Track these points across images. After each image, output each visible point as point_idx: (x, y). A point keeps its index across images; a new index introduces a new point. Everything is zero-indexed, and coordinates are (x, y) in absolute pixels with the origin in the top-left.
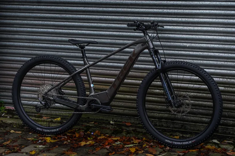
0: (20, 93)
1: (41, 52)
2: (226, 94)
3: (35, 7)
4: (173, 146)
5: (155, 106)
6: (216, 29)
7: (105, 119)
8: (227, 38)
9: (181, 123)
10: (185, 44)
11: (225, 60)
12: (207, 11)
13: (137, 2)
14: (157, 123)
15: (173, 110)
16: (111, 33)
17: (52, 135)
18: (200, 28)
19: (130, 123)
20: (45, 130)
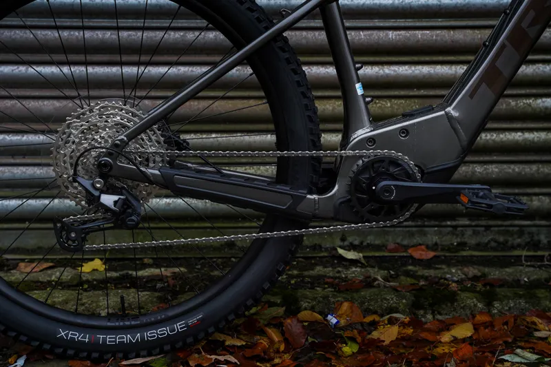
14: (542, 237)
17: (150, 355)
19: (428, 247)
20: (110, 339)
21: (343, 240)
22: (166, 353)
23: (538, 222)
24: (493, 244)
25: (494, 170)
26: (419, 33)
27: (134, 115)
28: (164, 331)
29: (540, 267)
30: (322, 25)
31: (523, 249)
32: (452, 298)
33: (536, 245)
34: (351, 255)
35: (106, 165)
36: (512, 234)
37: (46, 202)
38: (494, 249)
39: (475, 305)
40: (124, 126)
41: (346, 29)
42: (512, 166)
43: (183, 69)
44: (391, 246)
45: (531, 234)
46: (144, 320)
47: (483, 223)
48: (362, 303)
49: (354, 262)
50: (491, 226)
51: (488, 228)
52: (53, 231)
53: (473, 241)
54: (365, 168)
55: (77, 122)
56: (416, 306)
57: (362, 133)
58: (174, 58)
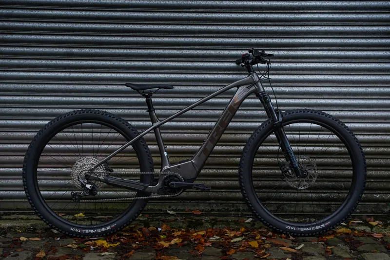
0: (37, 179)
1: (45, 110)
2: (342, 156)
3: (33, 37)
4: (298, 234)
6: (328, 65)
7: (156, 209)
8: (344, 78)
9: (276, 204)
10: (283, 89)
11: (341, 109)
12: (316, 41)
14: (241, 208)
16: (166, 76)
17: (99, 237)
18: (304, 65)
19: (200, 211)
20: (87, 231)
21: (170, 207)
22: (104, 236)
23: (239, 202)
24: (223, 210)
25: (223, 183)
26: (195, 135)
27: (96, 161)
28: (104, 229)
29: (236, 217)
30: (153, 132)
32: (201, 224)
34: (171, 212)
35: (88, 176)
36: (230, 206)
37: (64, 192)
38: (223, 211)
39: (208, 226)
40: (93, 164)
41: (161, 133)
42: (229, 182)
43: (113, 146)
44: (187, 209)
45: (237, 206)
46: (98, 226)
47: (220, 202)
48: (171, 225)
49: (172, 215)
50: (223, 203)
51: (221, 204)
53: (216, 209)
54: (167, 178)
55: (79, 163)
56: (189, 226)
57: (166, 167)
58: (110, 142)
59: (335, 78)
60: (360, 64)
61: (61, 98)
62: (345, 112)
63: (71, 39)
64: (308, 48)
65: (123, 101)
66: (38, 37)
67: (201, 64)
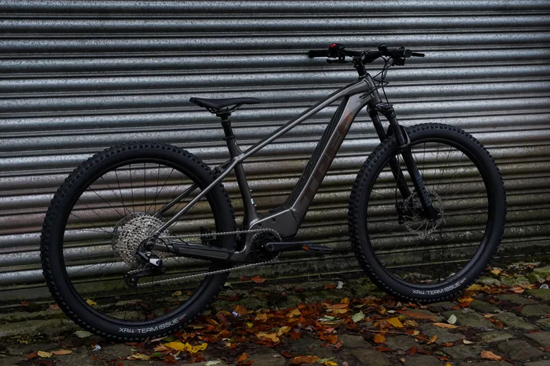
4: (428, 299)
5: (310, 230)
11: (442, 115)
13: (272, 4)
14: (315, 266)
15: (412, 228)
19: (261, 277)
20: (143, 330)
24: (292, 272)
28: (168, 324)
29: (318, 281)
31: (307, 273)
33: (312, 271)
36: (300, 265)
38: (293, 274)
39: (297, 301)
45: (310, 265)
46: (158, 320)
47: (287, 261)
50: (290, 262)
51: (289, 263)
52: (123, 280)
53: (282, 272)
54: (258, 237)
56: (269, 304)
57: (254, 222)
59: (436, 72)
60: (466, 52)
61: (51, 120)
62: (448, 119)
63: (67, 26)
64: (401, 31)
65: (148, 120)
66: (14, 23)
67: (261, 59)
